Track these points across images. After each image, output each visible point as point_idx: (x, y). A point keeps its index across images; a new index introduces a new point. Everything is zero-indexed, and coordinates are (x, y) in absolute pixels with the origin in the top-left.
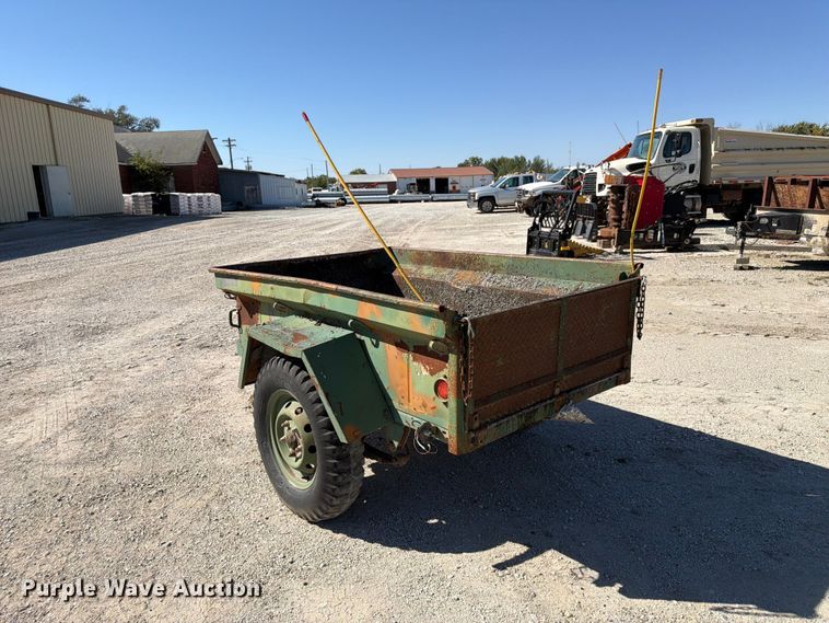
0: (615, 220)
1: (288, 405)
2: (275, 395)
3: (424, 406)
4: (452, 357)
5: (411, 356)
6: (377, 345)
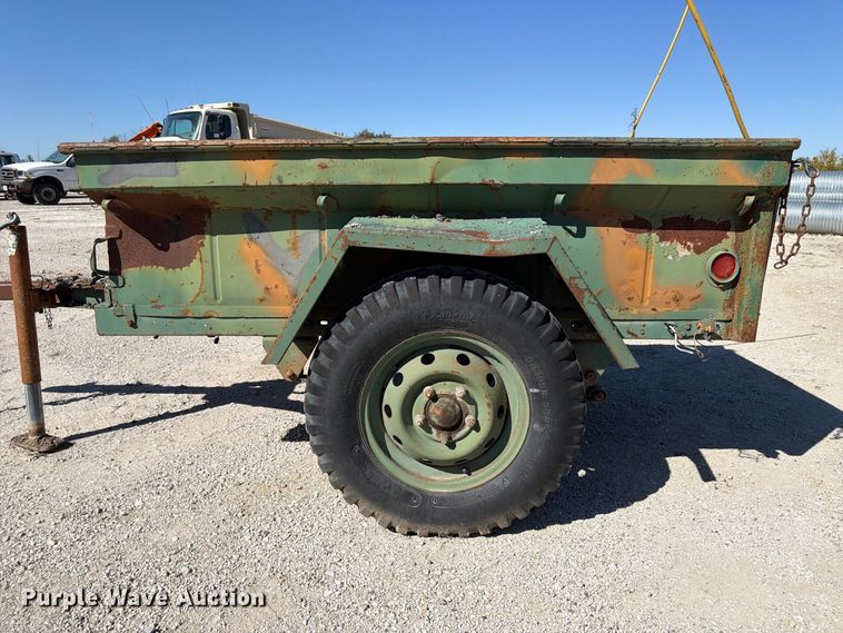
1: (428, 360)
2: (392, 352)
3: (677, 300)
4: (765, 216)
5: (654, 235)
6: (581, 234)
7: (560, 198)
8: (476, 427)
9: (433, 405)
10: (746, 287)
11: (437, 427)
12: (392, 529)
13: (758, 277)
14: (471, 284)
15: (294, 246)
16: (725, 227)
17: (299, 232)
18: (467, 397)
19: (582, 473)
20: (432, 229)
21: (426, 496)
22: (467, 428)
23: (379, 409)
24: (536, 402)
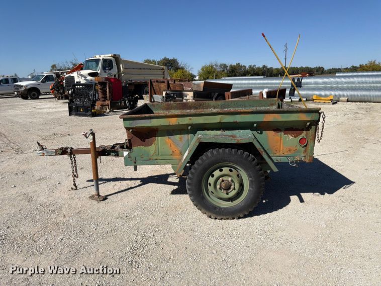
0: (103, 97)
1: (221, 170)
2: (211, 169)
3: (289, 151)
4: (313, 127)
5: (282, 133)
6: (261, 133)
7: (255, 125)
8: (234, 189)
9: (222, 183)
10: (309, 147)
11: (224, 189)
12: (210, 217)
13: (312, 144)
14: (233, 150)
15: (181, 139)
16: (303, 130)
17: (182, 135)
18: (232, 181)
19: (264, 201)
20: (221, 135)
21: (220, 208)
22: (232, 189)
23: (207, 184)
24: (251, 182)
